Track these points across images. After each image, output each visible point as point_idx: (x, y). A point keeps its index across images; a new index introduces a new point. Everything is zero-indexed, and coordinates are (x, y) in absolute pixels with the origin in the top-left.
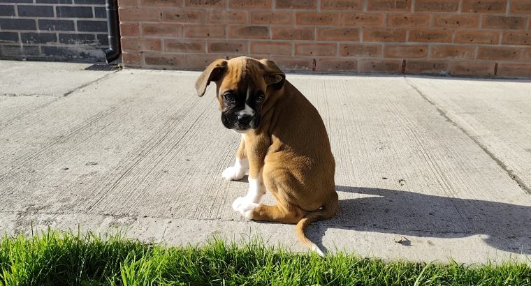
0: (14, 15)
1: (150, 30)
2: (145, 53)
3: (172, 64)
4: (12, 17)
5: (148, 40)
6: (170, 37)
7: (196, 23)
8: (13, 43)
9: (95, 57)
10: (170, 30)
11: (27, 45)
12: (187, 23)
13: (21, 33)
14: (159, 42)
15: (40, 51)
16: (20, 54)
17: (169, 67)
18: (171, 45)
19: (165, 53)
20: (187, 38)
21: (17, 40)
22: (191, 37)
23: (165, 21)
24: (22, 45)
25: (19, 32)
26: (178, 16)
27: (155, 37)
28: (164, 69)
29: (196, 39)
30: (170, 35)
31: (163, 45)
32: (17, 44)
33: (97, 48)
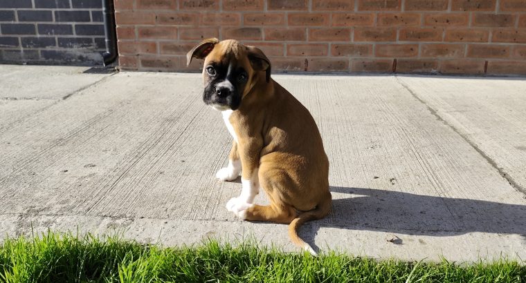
0: (15, 20)
1: (146, 33)
2: (142, 55)
3: (167, 66)
4: (12, 22)
5: (143, 43)
6: (164, 39)
7: (190, 25)
8: (13, 48)
9: (93, 60)
10: (165, 32)
11: (28, 49)
12: (182, 26)
13: (22, 38)
14: (154, 45)
15: (40, 56)
16: (20, 58)
17: (164, 69)
18: (166, 47)
19: (160, 55)
20: (182, 41)
21: (17, 44)
22: (185, 39)
23: (160, 23)
24: (22, 49)
25: (20, 37)
26: (173, 18)
27: (150, 40)
28: (160, 71)
29: (191, 41)
30: (165, 37)
31: (158, 47)
32: (17, 49)
33: (94, 52)
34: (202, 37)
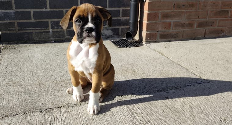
0: (46, 8)
1: (166, 16)
2: (160, 31)
3: (175, 37)
4: (44, 10)
5: (164, 23)
6: (176, 20)
7: (193, 10)
8: (44, 30)
9: (106, 35)
10: (178, 15)
11: (56, 30)
12: (188, 10)
13: (51, 22)
14: (170, 24)
15: (66, 34)
16: (49, 37)
17: (173, 39)
18: (177, 25)
19: (173, 30)
20: (187, 20)
21: (47, 27)
22: (189, 19)
23: (176, 9)
24: (51, 30)
25: (49, 21)
26: (184, 6)
27: (168, 20)
28: (170, 41)
29: (191, 20)
30: (177, 18)
31: (172, 26)
32: (47, 30)
33: (107, 29)
34: (198, 17)
